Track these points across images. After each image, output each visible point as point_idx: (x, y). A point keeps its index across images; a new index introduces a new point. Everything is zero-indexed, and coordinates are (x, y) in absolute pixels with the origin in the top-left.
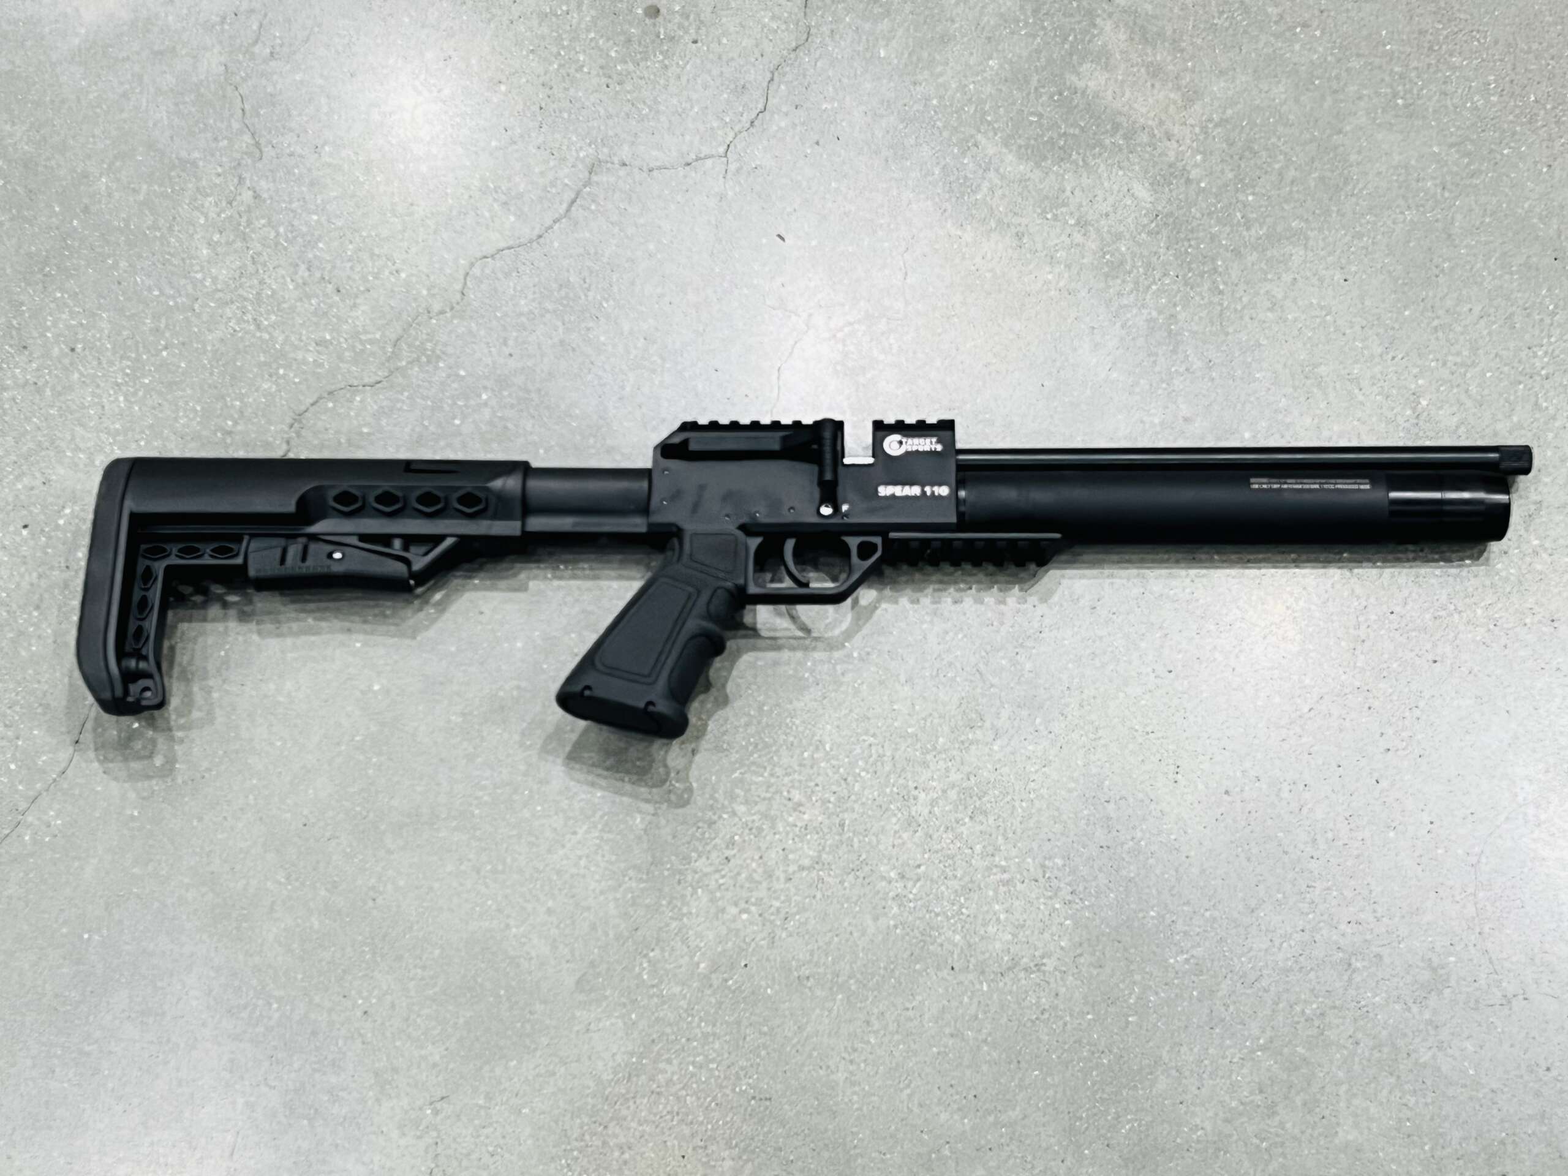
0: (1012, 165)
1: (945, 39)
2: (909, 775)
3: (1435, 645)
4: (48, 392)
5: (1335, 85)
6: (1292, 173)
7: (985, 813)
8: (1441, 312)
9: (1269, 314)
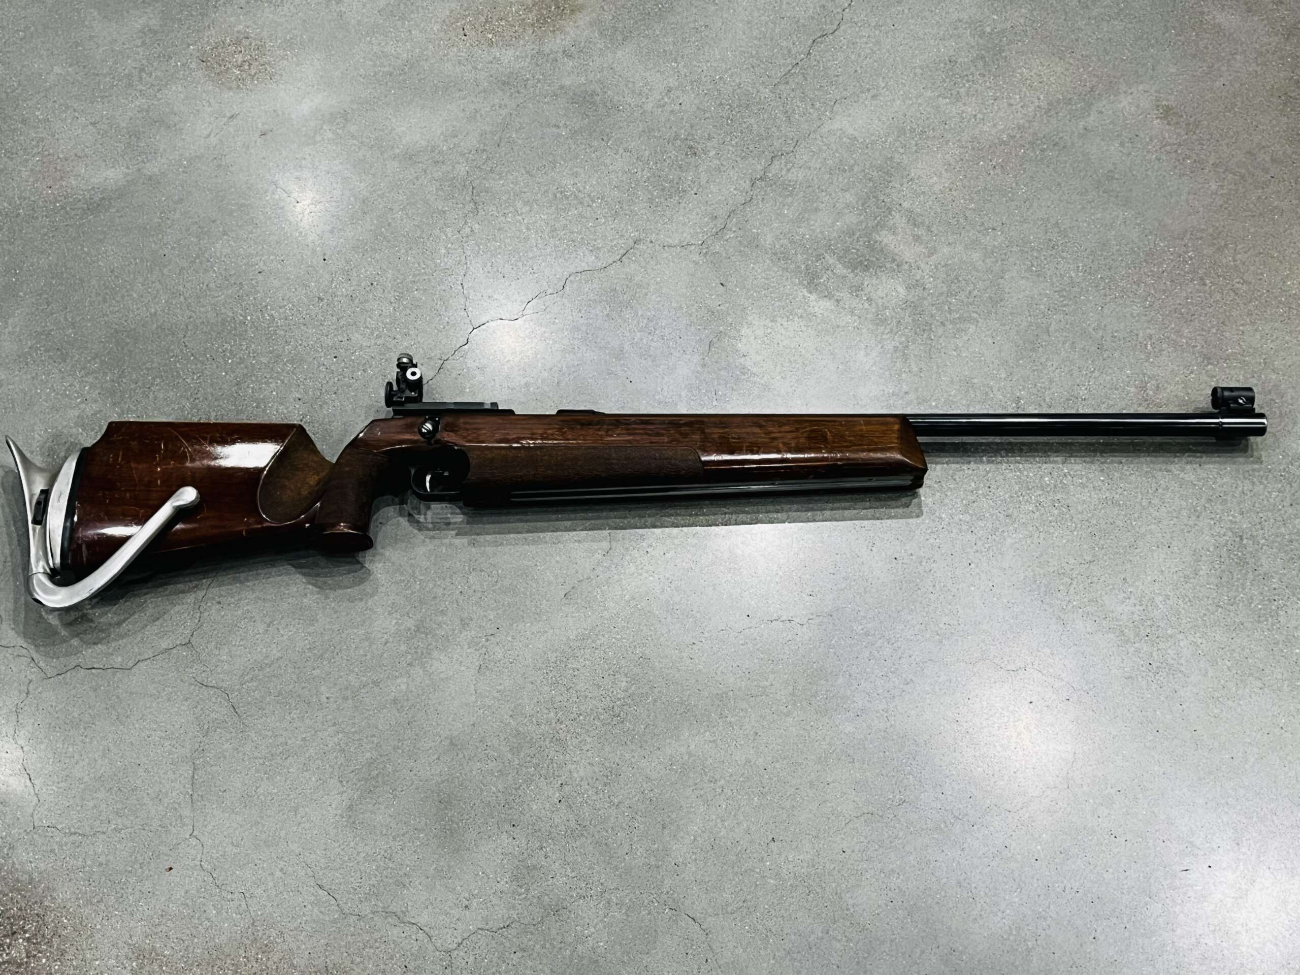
0: (840, 269)
1: (817, 210)
3: (1008, 509)
4: (357, 301)
5: (1003, 257)
6: (976, 292)
8: (1038, 364)
9: (955, 353)
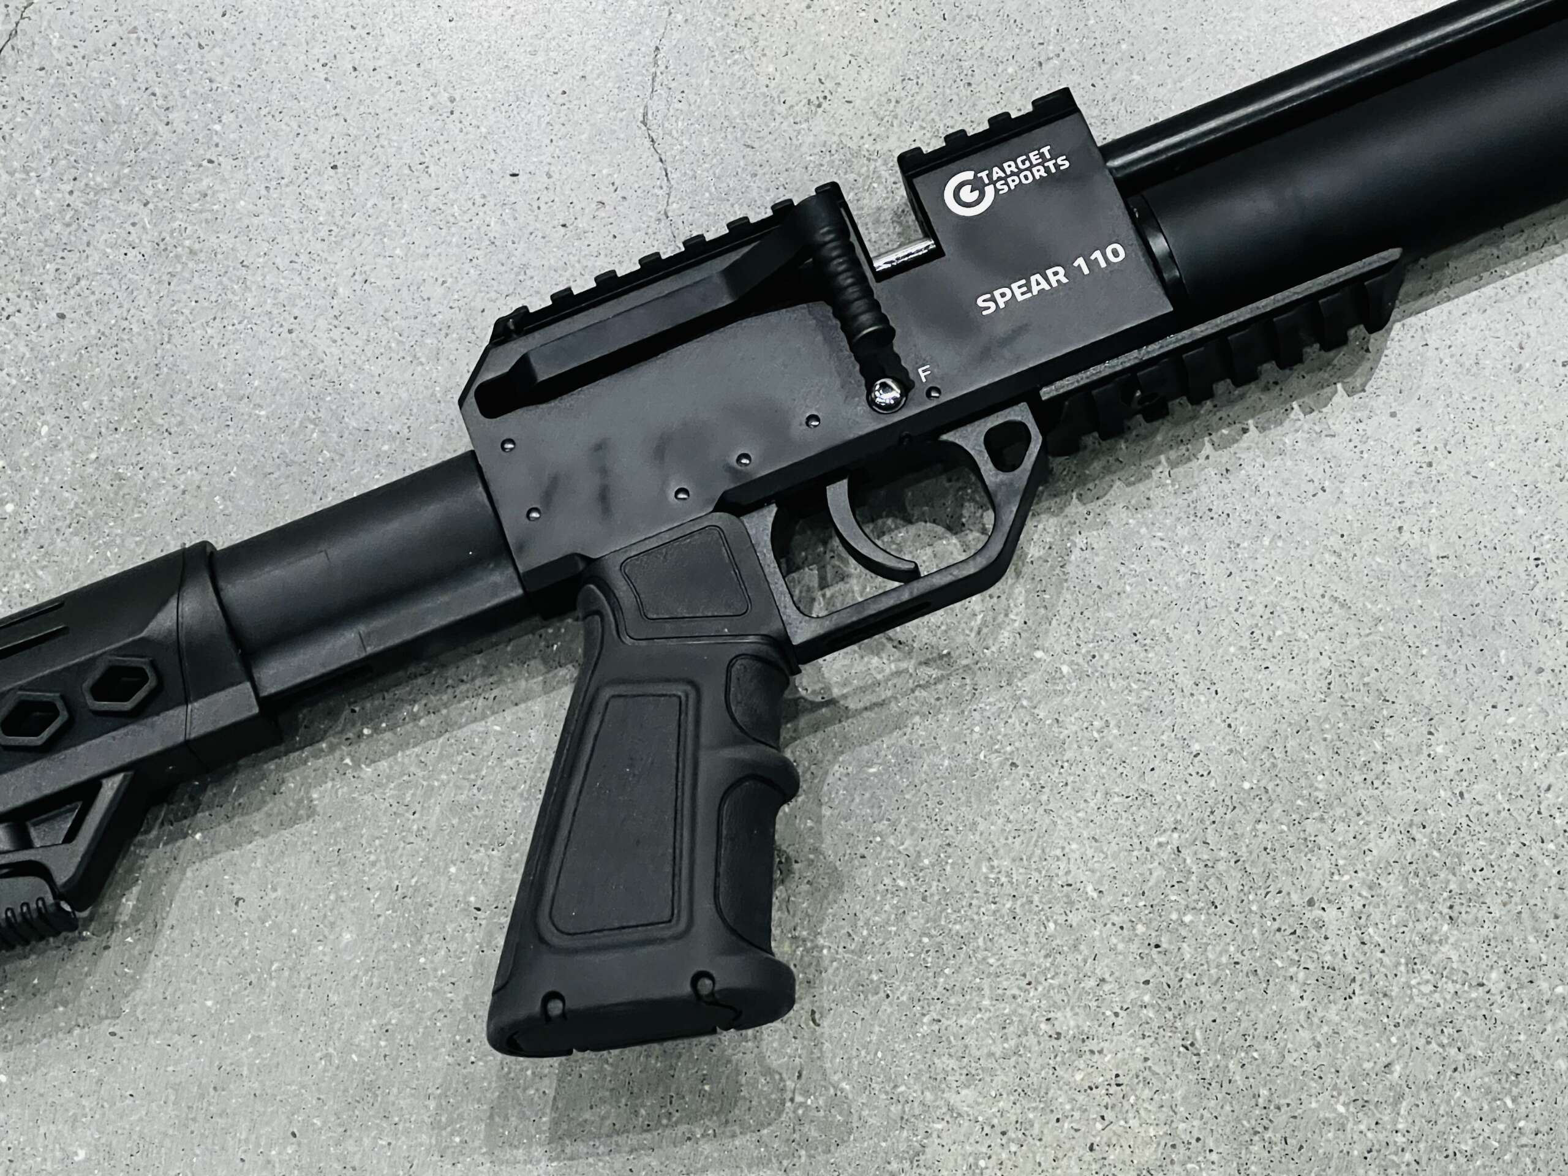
2: (1284, 882)
7: (1476, 898)
